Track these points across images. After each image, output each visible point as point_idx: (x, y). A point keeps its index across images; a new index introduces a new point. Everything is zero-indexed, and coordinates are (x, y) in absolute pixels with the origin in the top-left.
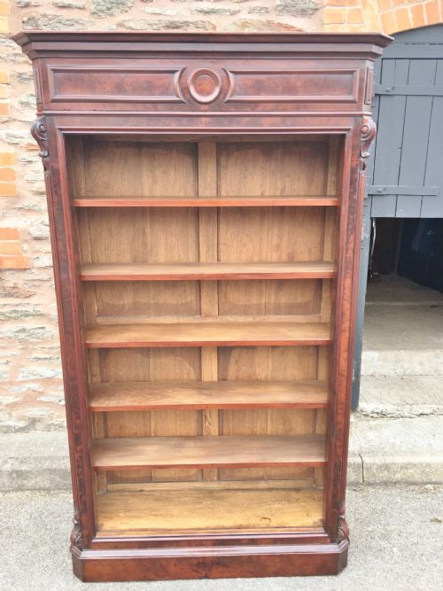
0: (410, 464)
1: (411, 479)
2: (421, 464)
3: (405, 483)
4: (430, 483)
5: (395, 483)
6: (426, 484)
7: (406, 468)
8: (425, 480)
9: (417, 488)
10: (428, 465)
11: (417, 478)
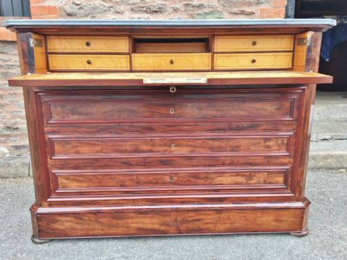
0: (328, 155)
1: (330, 166)
2: (336, 155)
3: (326, 168)
4: (343, 168)
5: (319, 168)
6: (340, 168)
7: (326, 158)
8: (339, 166)
9: (334, 171)
10: (341, 156)
11: (334, 165)
